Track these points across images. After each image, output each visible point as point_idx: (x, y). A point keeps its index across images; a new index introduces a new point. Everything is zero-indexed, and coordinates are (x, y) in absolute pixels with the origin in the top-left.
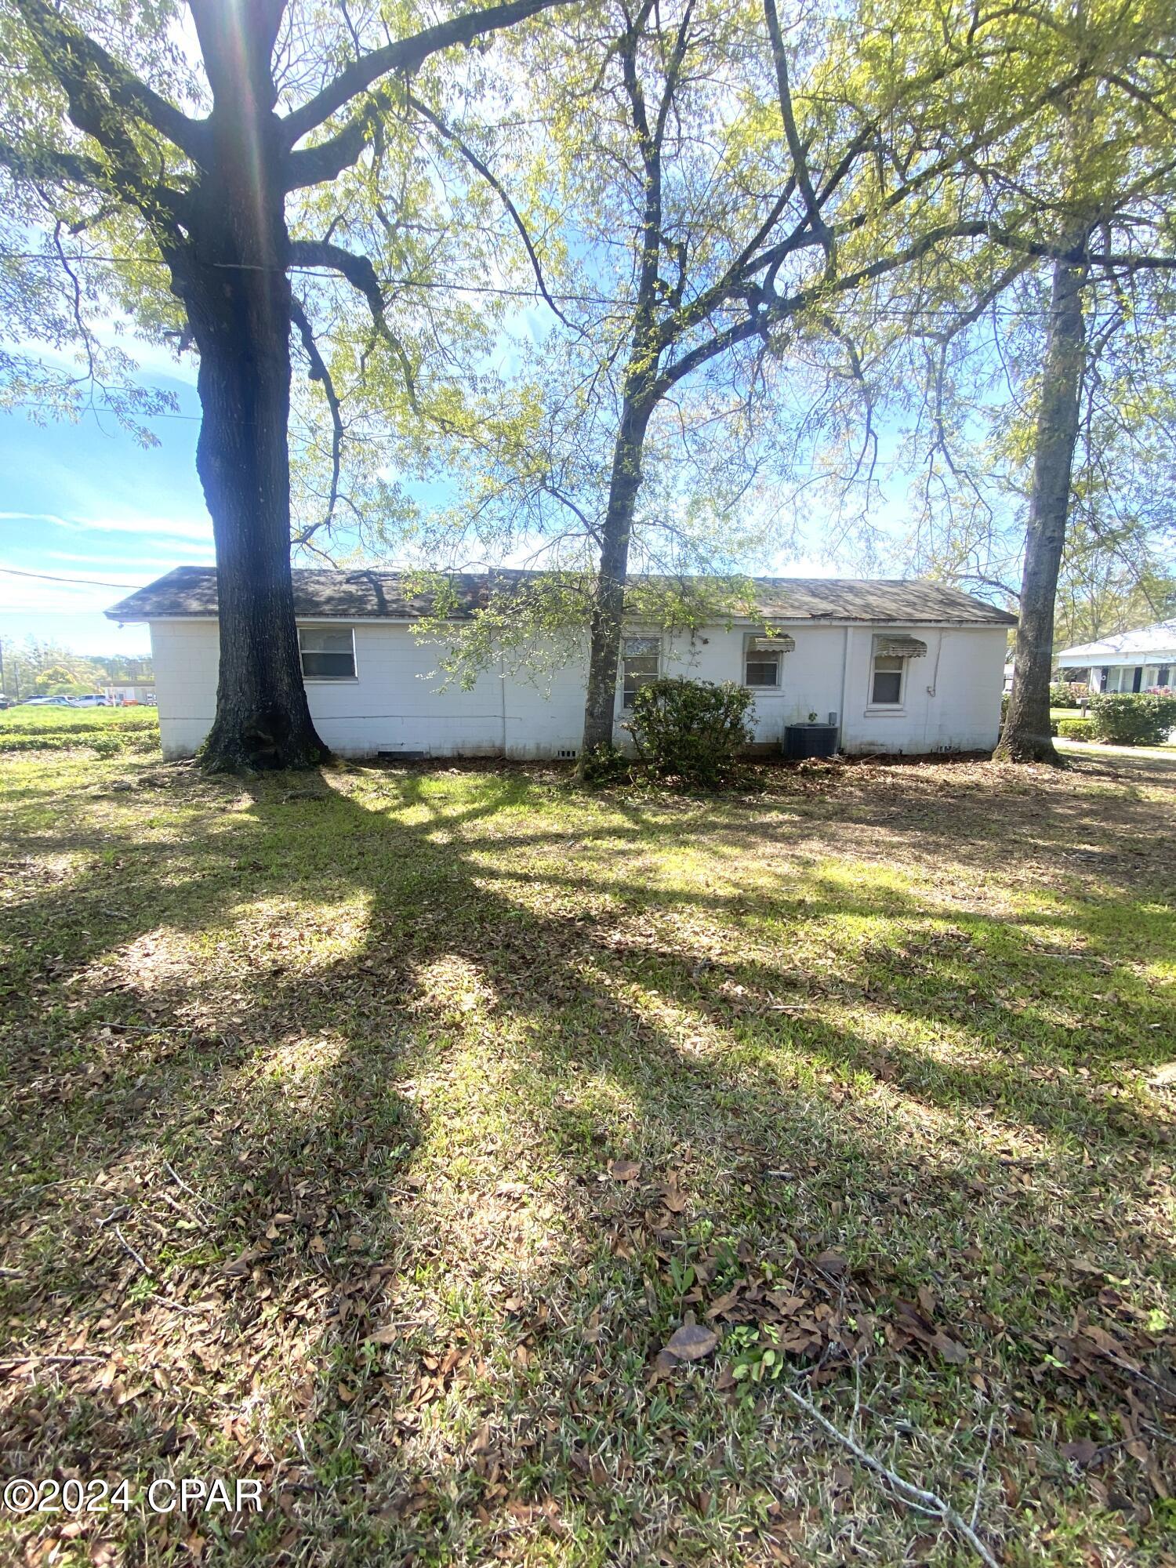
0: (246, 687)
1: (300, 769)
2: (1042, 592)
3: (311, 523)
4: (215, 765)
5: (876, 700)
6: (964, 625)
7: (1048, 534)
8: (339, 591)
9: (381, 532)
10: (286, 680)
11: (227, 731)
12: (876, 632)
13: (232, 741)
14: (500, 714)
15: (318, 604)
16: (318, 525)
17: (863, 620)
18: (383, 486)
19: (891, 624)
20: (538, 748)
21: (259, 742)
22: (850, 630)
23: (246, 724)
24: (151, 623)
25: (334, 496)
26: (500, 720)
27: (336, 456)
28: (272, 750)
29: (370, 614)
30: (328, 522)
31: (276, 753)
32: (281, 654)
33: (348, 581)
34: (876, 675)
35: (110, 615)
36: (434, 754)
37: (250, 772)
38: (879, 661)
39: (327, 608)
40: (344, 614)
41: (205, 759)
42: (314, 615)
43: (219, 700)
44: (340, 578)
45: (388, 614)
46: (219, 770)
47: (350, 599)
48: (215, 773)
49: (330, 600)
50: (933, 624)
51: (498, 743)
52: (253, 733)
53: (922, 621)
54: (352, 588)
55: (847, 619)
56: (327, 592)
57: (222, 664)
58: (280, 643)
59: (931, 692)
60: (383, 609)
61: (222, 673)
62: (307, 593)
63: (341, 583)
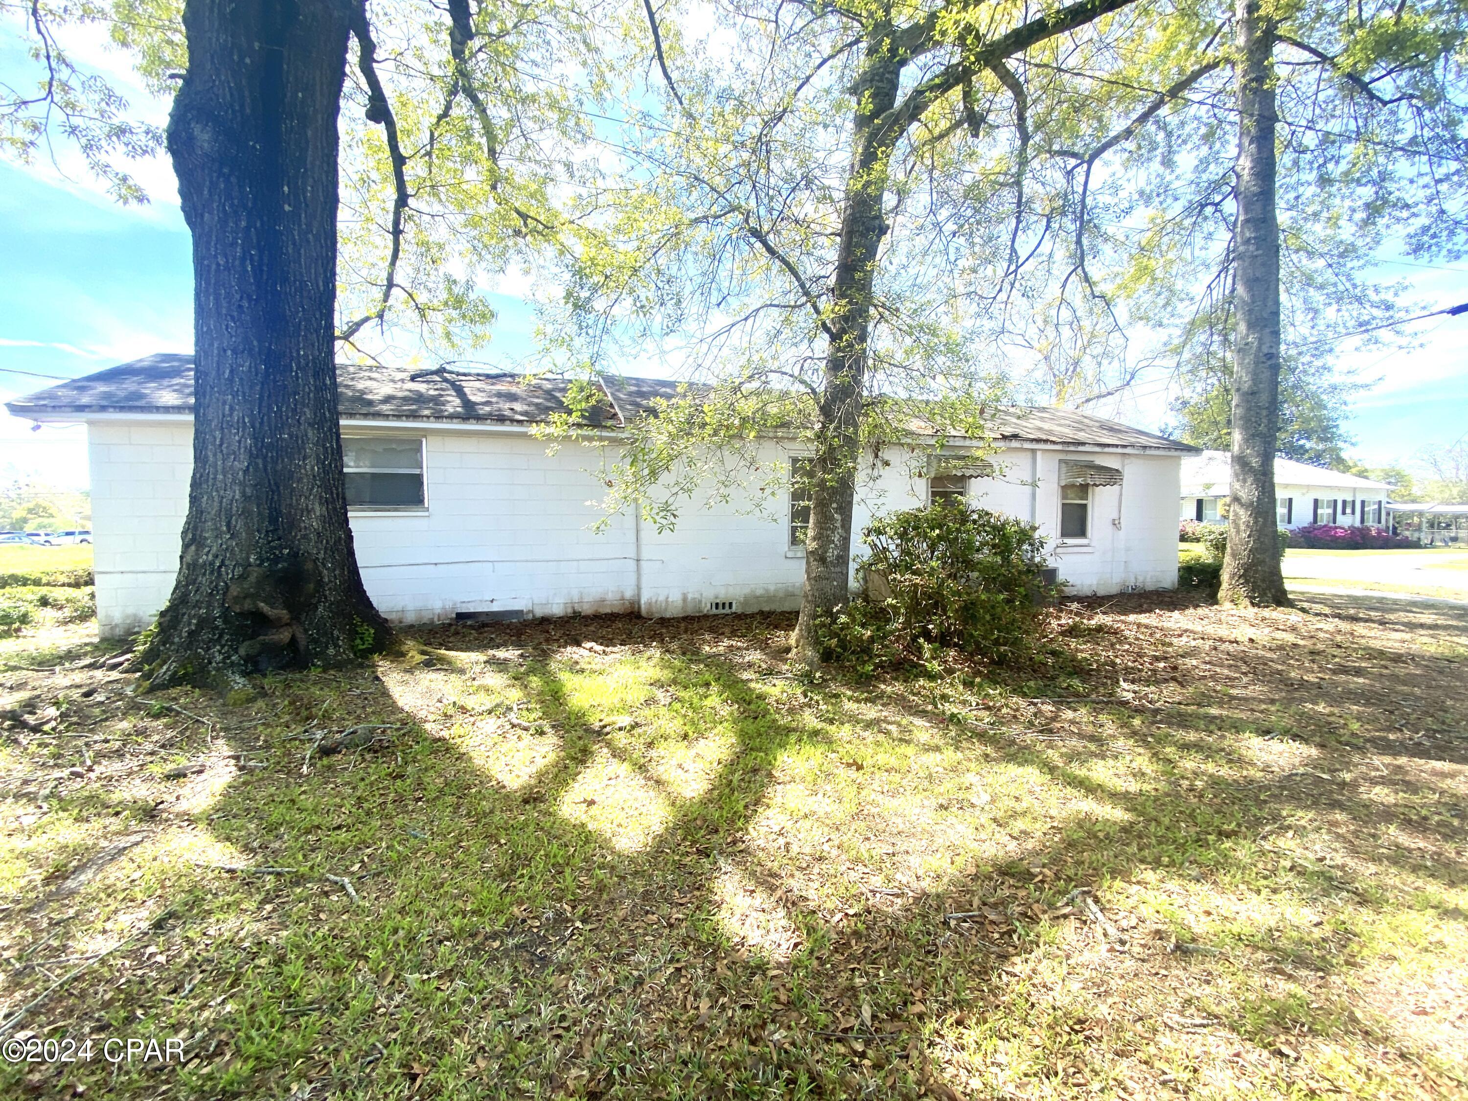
0: (239, 525)
1: (339, 666)
2: (1264, 412)
3: (357, 318)
4: (164, 671)
5: (1064, 534)
6: (1148, 452)
7: (1265, 350)
8: (401, 390)
9: (448, 335)
10: (318, 510)
11: (197, 605)
12: (1063, 456)
13: (203, 622)
14: (633, 555)
15: (370, 403)
16: (367, 319)
17: (1054, 442)
18: (451, 282)
19: (1081, 448)
20: (685, 599)
21: (261, 622)
22: (1039, 454)
23: (234, 591)
24: (90, 423)
25: (390, 285)
26: (632, 564)
27: (397, 232)
28: (284, 636)
29: (452, 417)
30: (381, 316)
31: (293, 639)
32: (311, 466)
33: (413, 379)
34: (1064, 505)
35: (16, 409)
36: (539, 612)
37: (239, 682)
38: (1065, 489)
39: (385, 408)
40: (413, 416)
41: (150, 656)
42: (366, 416)
43: (186, 547)
44: (399, 376)
45: (480, 418)
46: (175, 681)
47: (419, 399)
48: (164, 686)
49: (388, 399)
50: (1119, 450)
51: (629, 594)
52: (248, 605)
53: (1109, 445)
54: (422, 387)
55: (1038, 441)
56: (387, 389)
57: (196, 484)
58: (310, 449)
59: (1116, 524)
60: (470, 412)
61: (194, 500)
62: (355, 390)
63: (403, 381)
